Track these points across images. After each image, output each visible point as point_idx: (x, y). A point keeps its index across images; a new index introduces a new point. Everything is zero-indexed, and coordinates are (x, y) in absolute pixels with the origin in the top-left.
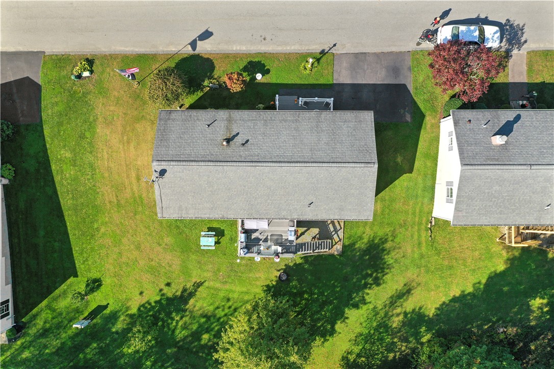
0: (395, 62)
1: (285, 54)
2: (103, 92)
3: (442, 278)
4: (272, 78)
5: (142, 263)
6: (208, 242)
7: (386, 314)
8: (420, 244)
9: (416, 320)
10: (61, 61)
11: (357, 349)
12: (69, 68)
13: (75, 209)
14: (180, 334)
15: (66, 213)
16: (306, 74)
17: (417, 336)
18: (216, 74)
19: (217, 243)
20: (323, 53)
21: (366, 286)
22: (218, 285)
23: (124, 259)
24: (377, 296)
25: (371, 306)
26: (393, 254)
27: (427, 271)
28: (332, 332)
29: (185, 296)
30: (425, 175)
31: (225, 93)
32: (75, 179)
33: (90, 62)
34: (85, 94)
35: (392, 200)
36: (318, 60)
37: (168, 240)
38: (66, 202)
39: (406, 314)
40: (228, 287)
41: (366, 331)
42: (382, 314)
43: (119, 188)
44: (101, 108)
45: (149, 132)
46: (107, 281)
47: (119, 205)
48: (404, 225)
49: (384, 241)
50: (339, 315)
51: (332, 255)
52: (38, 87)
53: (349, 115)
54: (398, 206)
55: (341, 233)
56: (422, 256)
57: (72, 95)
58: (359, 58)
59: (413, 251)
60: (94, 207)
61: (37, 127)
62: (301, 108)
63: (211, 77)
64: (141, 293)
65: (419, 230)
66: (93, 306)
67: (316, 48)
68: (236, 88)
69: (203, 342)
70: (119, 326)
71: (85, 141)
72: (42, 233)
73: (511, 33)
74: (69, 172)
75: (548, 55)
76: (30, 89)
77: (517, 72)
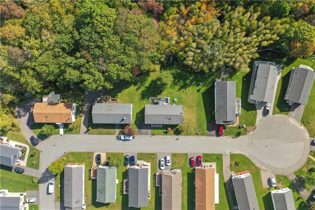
0: (140, 133)
1: (160, 135)
2: (195, 128)
3: (130, 92)
4: (163, 131)
5: (189, 95)
6: (175, 100)
7: (141, 85)
8: (135, 99)
9: (135, 84)
10: (203, 134)
11: (147, 78)
13: (201, 106)
14: (182, 81)
15: (203, 105)
17: (135, 81)
18: (173, 132)
19: (174, 99)
20: (153, 135)
21: (145, 91)
22: (174, 91)
23: (192, 96)
24: (143, 89)
25: (144, 87)
26: (140, 97)
27: (133, 93)
28: (151, 82)
29: (180, 89)
30: (134, 112)
31: (171, 128)
32: (201, 112)
33: (197, 134)
34: (198, 128)
35: (140, 107)
36: (154, 134)
37: (183, 100)
38: (203, 107)
39: (137, 85)
40: (172, 91)
41: (145, 82)
43: (193, 110)
44: (195, 125)
45: (186, 121)
46: (196, 92)
47: (193, 107)
48: (138, 102)
49: (141, 100)
50: (150, 85)
51: (152, 97)
52: (208, 130)
53: (149, 123)
54: (139, 106)
55: (150, 101)
56: (134, 96)
57: (201, 128)
58: (146, 134)
59: (136, 97)
60: (197, 106)
61: (208, 122)
62: (157, 124)
63: (174, 131)
64: (189, 90)
65: (135, 101)
66: (199, 87)
67: (154, 136)
68: (169, 129)
69: (177, 80)
70: (194, 83)
71: (199, 119)
72: (208, 101)
73: (119, 138)
74: (202, 113)
75: (112, 134)
76: (209, 129)
77: (118, 131)
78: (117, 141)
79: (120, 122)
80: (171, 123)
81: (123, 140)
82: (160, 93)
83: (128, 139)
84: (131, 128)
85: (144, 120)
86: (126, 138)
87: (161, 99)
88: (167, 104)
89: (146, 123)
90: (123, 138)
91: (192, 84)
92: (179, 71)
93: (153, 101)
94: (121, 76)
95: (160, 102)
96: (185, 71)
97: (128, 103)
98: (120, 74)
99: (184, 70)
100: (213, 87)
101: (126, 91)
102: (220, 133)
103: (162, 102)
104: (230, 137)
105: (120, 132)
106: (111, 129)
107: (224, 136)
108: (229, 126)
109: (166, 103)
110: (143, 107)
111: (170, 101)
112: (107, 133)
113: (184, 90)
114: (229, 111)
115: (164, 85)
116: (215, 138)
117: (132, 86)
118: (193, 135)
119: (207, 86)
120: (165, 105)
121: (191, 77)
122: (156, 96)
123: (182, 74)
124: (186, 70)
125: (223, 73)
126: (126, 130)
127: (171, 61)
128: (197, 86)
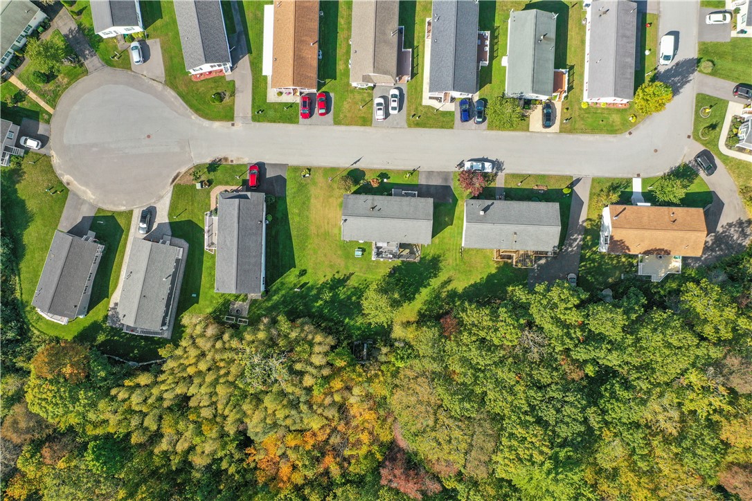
0: (446, 175)
1: (397, 170)
2: (315, 184)
3: (466, 275)
4: (390, 181)
5: (326, 263)
6: (358, 253)
7: (439, 291)
8: (456, 259)
9: (453, 295)
10: (296, 169)
11: (425, 308)
12: (299, 172)
13: (298, 237)
14: (342, 297)
15: (293, 238)
16: (406, 180)
17: (454, 302)
18: (366, 177)
19: (363, 254)
20: (414, 170)
21: (430, 277)
22: (361, 274)
23: (318, 261)
24: (435, 283)
25: (432, 287)
26: (443, 263)
27: (459, 272)
28: (414, 298)
29: (347, 278)
30: (458, 227)
31: (370, 187)
32: (299, 222)
33: (309, 170)
34: (306, 185)
35: (444, 238)
36: (412, 174)
37: (339, 252)
38: (294, 233)
39: (448, 291)
40: (366, 275)
41: (429, 299)
42: (437, 291)
43: (319, 227)
44: (313, 191)
45: (335, 202)
46: (309, 271)
47: (318, 235)
48: (449, 250)
49: (439, 256)
50: (417, 291)
51: (415, 263)
52: (285, 180)
53: (423, 200)
54: (446, 240)
55: (419, 252)
56: (457, 265)
57: (301, 184)
58: (430, 173)
59: (453, 263)
60: (307, 236)
61: (284, 198)
62: (403, 196)
63: (364, 179)
64: (325, 276)
65: (456, 253)
66: (302, 282)
67: (411, 168)
68: (375, 185)
69: (352, 301)
70: (314, 292)
71: (305, 205)
72: (281, 247)
73: (497, 165)
74: (297, 219)
75: (514, 176)
76: (281, 181)
77: (500, 182)
78: (501, 160)
79: (493, 203)
80: (370, 197)
81: (487, 160)
82: (395, 270)
83: (474, 163)
84: (466, 188)
85: (436, 206)
86: (478, 166)
87: (391, 256)
88: (379, 244)
89: (431, 200)
90: (487, 165)
91: (317, 288)
92: (347, 320)
93: (412, 253)
94: (487, 315)
95: (395, 249)
96: (332, 320)
97: (472, 249)
98: (491, 319)
99: (336, 324)
100: (269, 281)
101: (477, 277)
102: (255, 171)
103: (391, 248)
104: (232, 161)
105: (493, 180)
106: (516, 187)
107: (246, 163)
108: (235, 188)
109: (381, 247)
110: (437, 239)
111: (372, 250)
112: (524, 177)
113: (337, 276)
114: (234, 222)
115: (383, 290)
116: (267, 159)
117: (460, 290)
118: (319, 168)
119: (283, 284)
120: (384, 242)
121: (318, 307)
122: (403, 265)
123: (341, 315)
124: (331, 324)
125: (245, 314)
126: (478, 183)
127: (365, 345)
128: (306, 284)
